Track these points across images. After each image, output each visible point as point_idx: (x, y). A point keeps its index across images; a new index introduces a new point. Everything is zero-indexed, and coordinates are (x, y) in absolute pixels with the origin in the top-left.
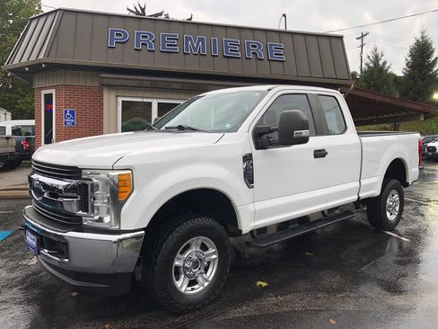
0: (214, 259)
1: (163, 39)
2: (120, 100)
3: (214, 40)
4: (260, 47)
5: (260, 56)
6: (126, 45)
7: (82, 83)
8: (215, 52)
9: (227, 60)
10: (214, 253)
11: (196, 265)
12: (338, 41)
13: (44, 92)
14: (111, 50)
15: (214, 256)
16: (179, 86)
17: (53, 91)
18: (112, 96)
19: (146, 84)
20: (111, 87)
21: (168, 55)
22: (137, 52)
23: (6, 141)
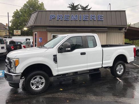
0: (44, 82)
1: (65, 16)
2: (52, 35)
3: (80, 16)
4: (95, 16)
5: (95, 19)
6: (55, 19)
7: (43, 30)
8: (80, 19)
9: (84, 21)
10: (44, 80)
11: (38, 83)
12: (124, 12)
13: (35, 33)
14: (50, 21)
15: (44, 81)
16: (68, 30)
17: (36, 33)
18: (50, 34)
19: (59, 30)
20: (50, 31)
21: (66, 21)
22: (57, 21)
23: (28, 46)
